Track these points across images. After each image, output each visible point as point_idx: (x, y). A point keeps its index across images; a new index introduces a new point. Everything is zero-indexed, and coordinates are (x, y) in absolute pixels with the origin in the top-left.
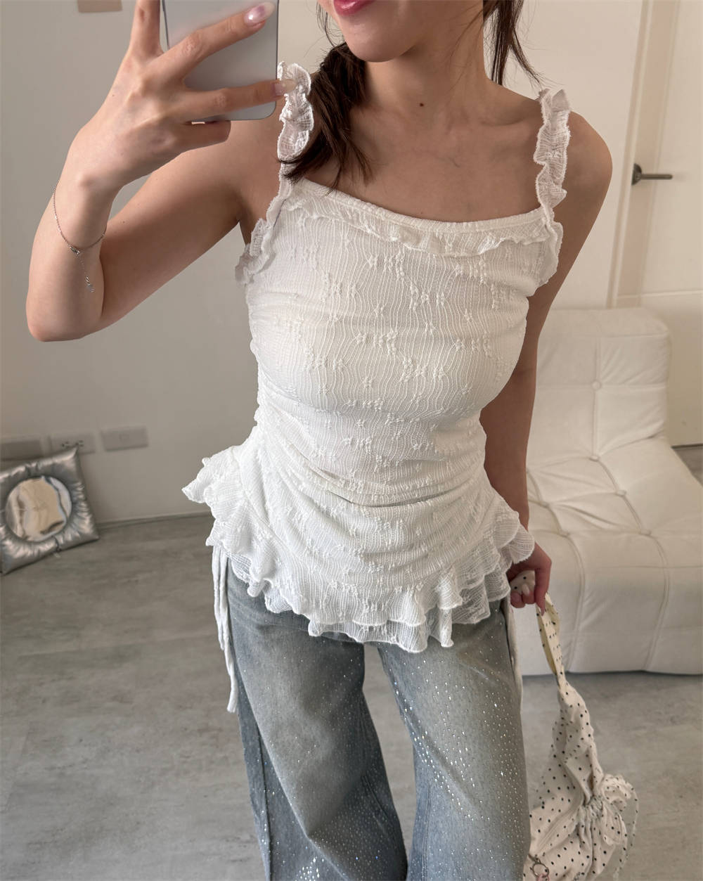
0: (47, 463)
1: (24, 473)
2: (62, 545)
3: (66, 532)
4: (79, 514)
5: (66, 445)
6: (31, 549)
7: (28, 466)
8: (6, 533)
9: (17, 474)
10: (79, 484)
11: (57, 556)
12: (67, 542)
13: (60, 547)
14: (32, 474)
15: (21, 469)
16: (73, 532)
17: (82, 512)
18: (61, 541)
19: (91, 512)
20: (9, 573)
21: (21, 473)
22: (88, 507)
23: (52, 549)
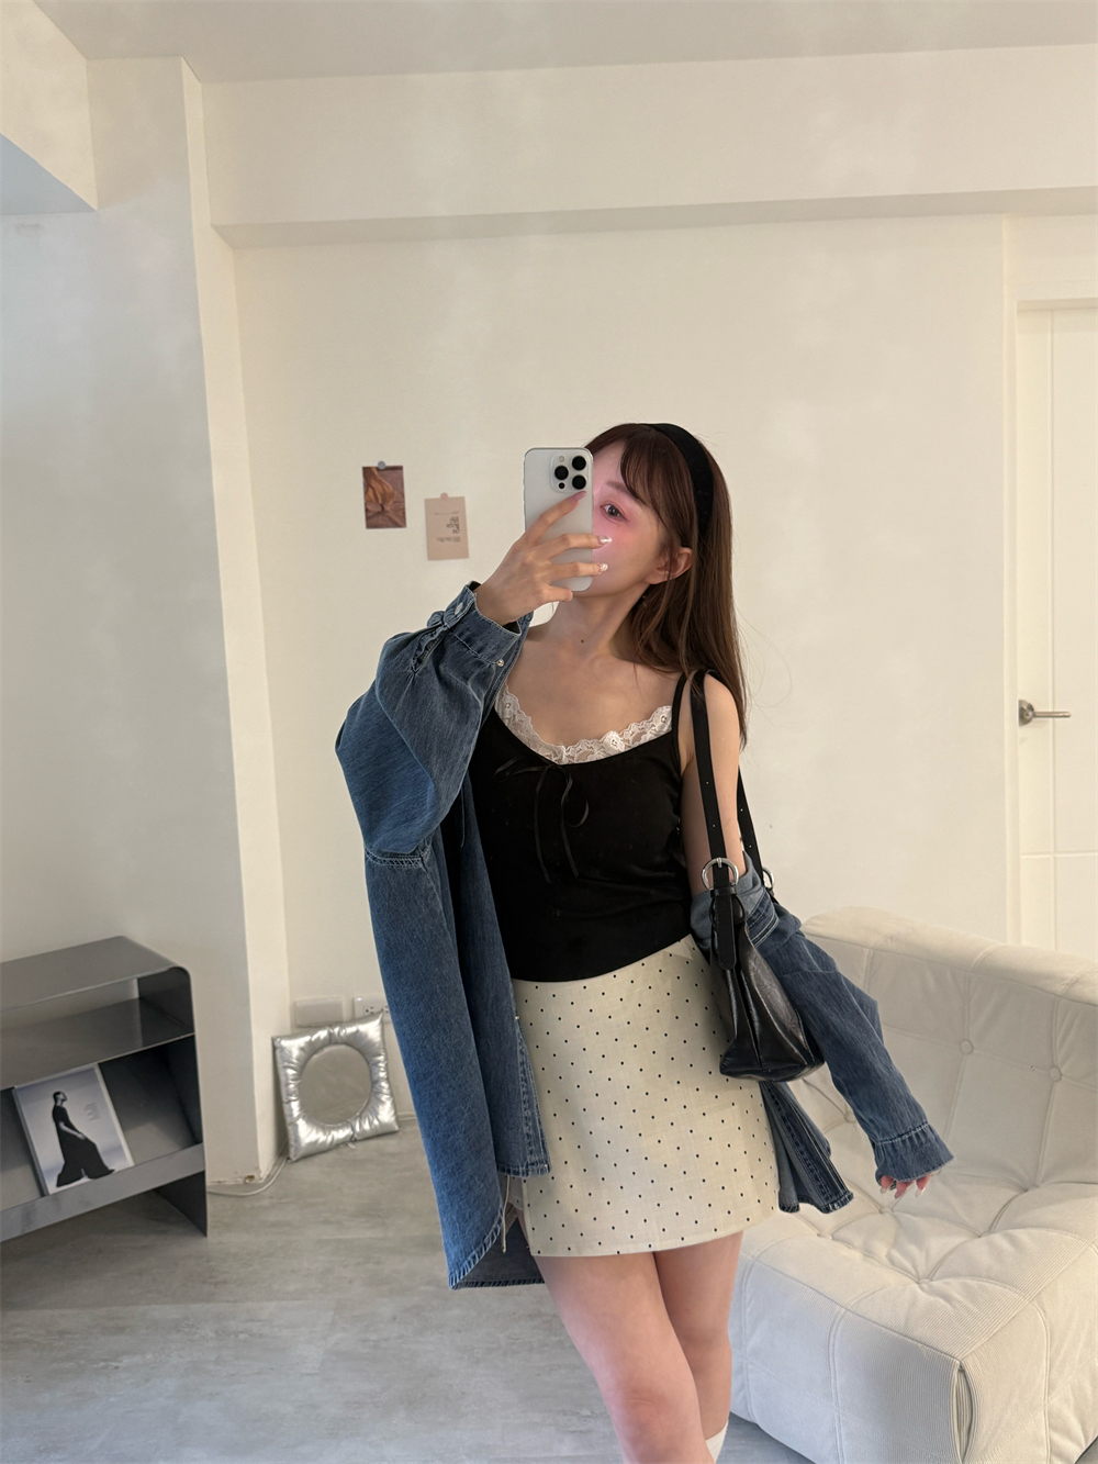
0: (351, 1030)
1: (325, 1039)
2: (358, 1134)
3: (363, 1117)
4: (379, 1096)
5: (370, 1010)
6: (325, 1134)
7: (332, 1032)
8: (300, 1110)
9: (318, 1038)
10: (382, 1058)
11: (351, 1145)
12: (364, 1131)
13: (356, 1137)
14: (333, 1041)
15: (323, 1034)
16: (370, 1117)
17: (383, 1094)
18: (357, 1129)
19: (392, 1095)
20: (297, 1161)
21: (322, 1037)
23: (346, 1137)
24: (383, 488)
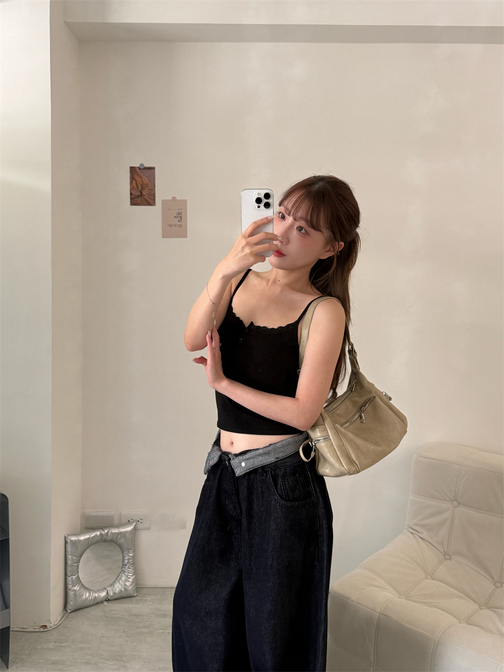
1: (98, 538)
4: (127, 574)
5: (128, 520)
7: (103, 532)
9: (94, 536)
10: (131, 551)
14: (104, 539)
15: (97, 534)
22: (133, 569)
24: (142, 181)
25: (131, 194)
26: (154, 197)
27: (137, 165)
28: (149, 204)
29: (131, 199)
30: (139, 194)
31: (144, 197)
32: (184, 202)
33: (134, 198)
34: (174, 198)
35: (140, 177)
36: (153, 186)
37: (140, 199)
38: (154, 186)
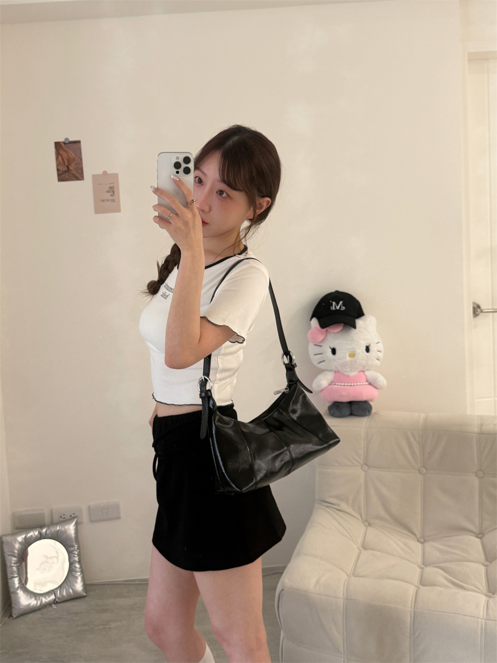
2: (59, 598)
3: (62, 587)
4: (73, 573)
5: (68, 516)
6: (36, 599)
10: (76, 547)
12: (63, 596)
13: (57, 600)
14: (44, 536)
16: (67, 587)
17: (76, 572)
18: (58, 595)
21: (35, 535)
22: (80, 568)
23: (50, 601)
24: (68, 154)
25: (58, 170)
26: (82, 171)
27: (61, 140)
28: (77, 179)
29: (59, 175)
30: (66, 169)
31: (72, 172)
32: (116, 176)
33: (61, 174)
34: (105, 173)
35: (66, 152)
36: (79, 160)
37: (67, 174)
38: (81, 160)
